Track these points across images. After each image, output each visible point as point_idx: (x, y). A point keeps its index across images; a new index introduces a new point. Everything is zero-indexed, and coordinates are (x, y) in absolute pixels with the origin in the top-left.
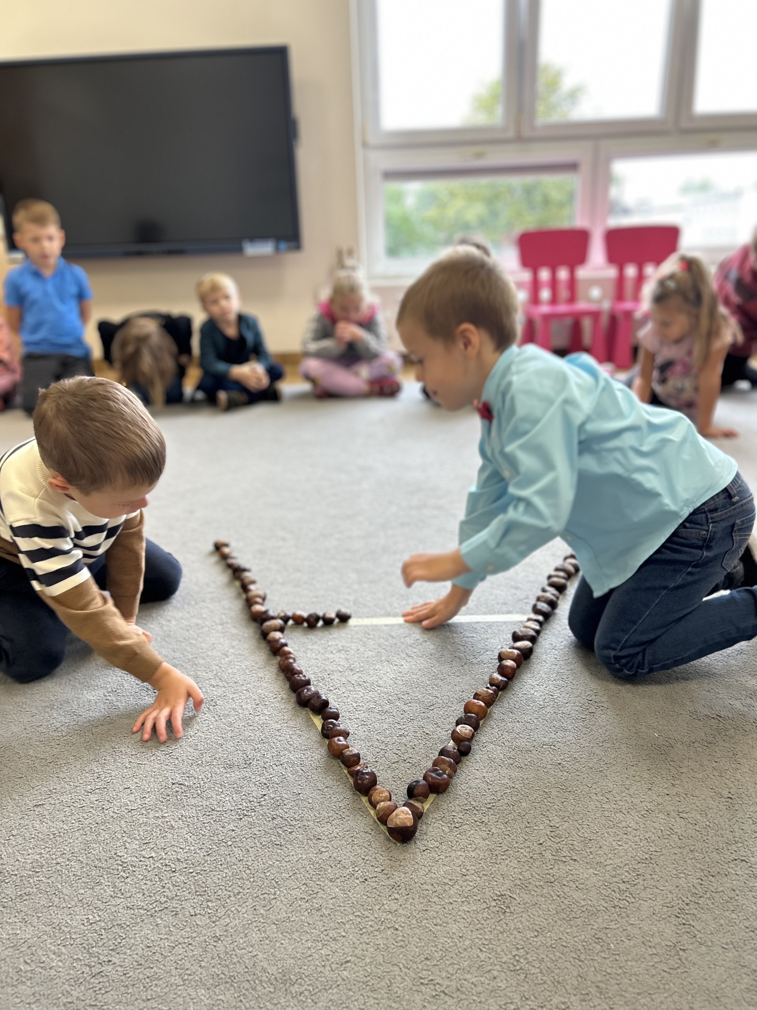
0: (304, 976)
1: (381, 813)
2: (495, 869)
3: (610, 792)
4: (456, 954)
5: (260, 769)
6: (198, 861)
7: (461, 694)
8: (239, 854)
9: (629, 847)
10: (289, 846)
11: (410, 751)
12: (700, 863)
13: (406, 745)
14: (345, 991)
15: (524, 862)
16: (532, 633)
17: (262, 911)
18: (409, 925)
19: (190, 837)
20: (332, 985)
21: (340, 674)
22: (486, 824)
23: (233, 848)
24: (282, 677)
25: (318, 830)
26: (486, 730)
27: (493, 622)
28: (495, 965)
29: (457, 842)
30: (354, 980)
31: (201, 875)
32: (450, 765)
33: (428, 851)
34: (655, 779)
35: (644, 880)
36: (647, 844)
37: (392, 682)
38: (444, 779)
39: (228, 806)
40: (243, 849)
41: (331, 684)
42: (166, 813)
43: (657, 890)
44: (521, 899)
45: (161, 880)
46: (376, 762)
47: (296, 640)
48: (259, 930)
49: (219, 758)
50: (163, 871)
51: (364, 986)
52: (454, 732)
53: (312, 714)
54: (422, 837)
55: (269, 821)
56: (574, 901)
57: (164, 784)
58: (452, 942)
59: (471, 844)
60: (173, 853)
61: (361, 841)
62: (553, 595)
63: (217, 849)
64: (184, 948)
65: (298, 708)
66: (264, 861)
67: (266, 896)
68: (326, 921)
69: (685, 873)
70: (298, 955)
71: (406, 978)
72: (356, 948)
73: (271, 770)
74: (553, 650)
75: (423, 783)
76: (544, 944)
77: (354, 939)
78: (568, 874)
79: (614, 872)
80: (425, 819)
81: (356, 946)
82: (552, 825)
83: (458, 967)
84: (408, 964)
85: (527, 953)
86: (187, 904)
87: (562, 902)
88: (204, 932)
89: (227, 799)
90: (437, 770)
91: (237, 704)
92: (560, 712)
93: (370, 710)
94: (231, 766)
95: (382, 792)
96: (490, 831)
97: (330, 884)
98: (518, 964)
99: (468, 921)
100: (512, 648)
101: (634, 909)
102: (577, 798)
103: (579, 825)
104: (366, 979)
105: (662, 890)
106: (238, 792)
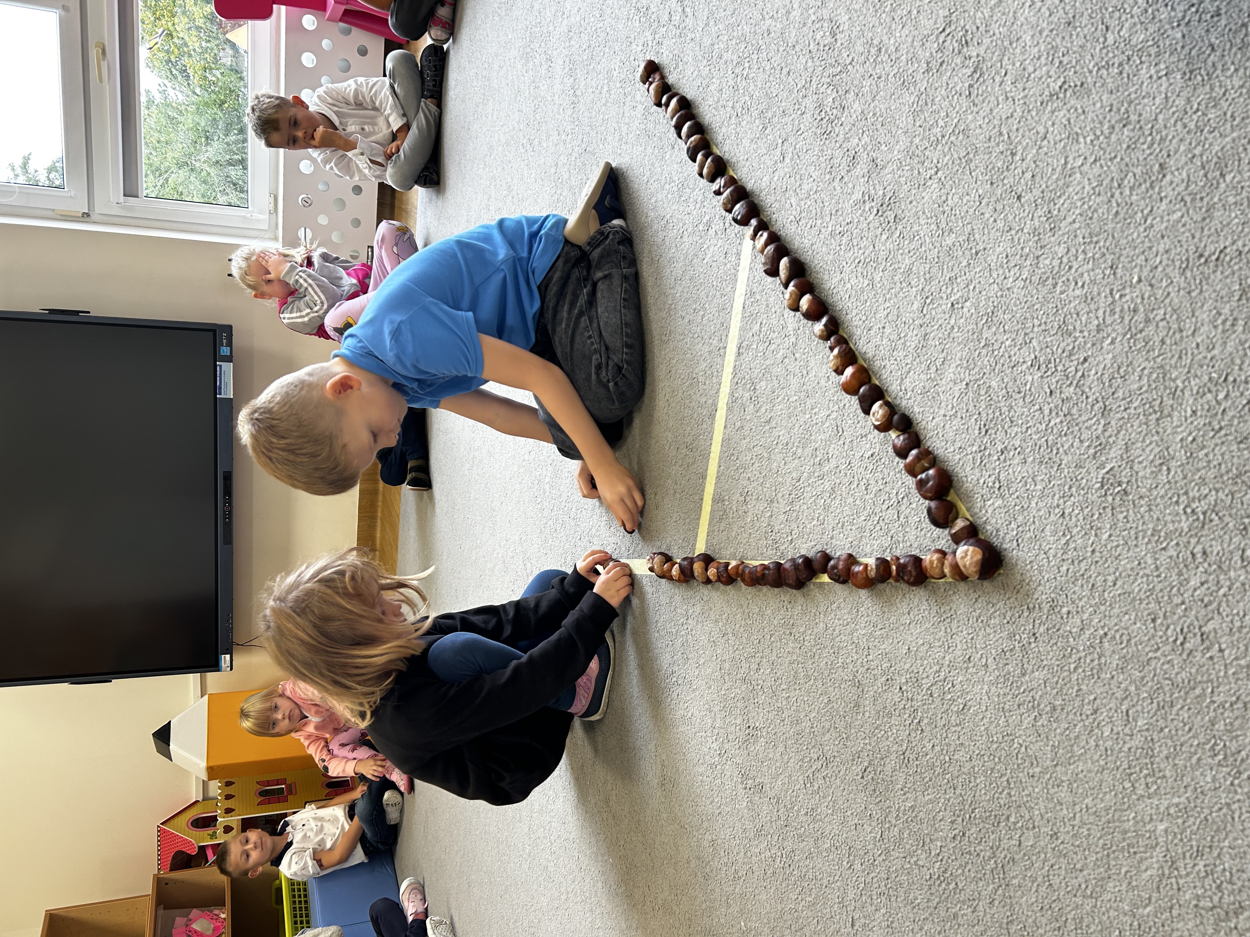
0: (1128, 771)
1: (957, 577)
2: (1066, 471)
3: (1007, 256)
4: (1159, 582)
5: (868, 675)
6: (959, 803)
7: (830, 383)
8: (963, 756)
9: (1089, 275)
10: (969, 696)
11: (887, 489)
12: (1140, 185)
13: (881, 490)
14: (1162, 734)
16: (771, 248)
17: (1037, 770)
18: (1105, 616)
19: (928, 794)
20: (1150, 747)
21: (774, 518)
22: (1006, 448)
23: (954, 758)
24: (765, 589)
25: (958, 653)
26: (885, 377)
27: (748, 285)
28: (1189, 542)
30: (1152, 718)
31: (976, 809)
32: (918, 458)
33: (1020, 540)
34: (1006, 181)
36: (1092, 246)
37: (796, 461)
38: (934, 477)
39: (904, 735)
40: (959, 748)
42: (894, 804)
43: (1160, 269)
44: (1114, 460)
45: (969, 853)
46: (892, 537)
47: (722, 545)
48: (1058, 786)
49: (845, 712)
51: (1163, 712)
52: (877, 427)
54: (1001, 537)
55: (933, 701)
56: (1138, 392)
57: (860, 787)
58: (1142, 577)
59: (1026, 482)
60: (942, 823)
61: (985, 612)
62: (726, 186)
63: (950, 775)
64: (1054, 875)
65: (805, 590)
66: (979, 734)
67: (1020, 756)
68: (1070, 708)
69: (1148, 215)
70: (1102, 762)
71: (1169, 658)
72: (1113, 694)
73: (872, 663)
74: (800, 223)
75: (933, 504)
76: (1182, 465)
77: (1102, 690)
78: (1100, 379)
79: (1117, 316)
80: (980, 522)
81: (1110, 692)
82: (1029, 363)
83: (1175, 589)
84: (1153, 646)
85: (1186, 493)
86: (1005, 843)
87: (1135, 409)
88: (1042, 843)
89: (895, 731)
90: (921, 480)
91: (785, 656)
92: (884, 263)
93: (826, 508)
94: (857, 705)
95: (931, 562)
96: (1016, 449)
97: (1027, 678)
98: (1197, 514)
99: (1121, 542)
100: (786, 286)
101: (1175, 317)
102: (1004, 308)
103: (1040, 325)
104: (1155, 705)
105: (1161, 262)
106: (890, 715)
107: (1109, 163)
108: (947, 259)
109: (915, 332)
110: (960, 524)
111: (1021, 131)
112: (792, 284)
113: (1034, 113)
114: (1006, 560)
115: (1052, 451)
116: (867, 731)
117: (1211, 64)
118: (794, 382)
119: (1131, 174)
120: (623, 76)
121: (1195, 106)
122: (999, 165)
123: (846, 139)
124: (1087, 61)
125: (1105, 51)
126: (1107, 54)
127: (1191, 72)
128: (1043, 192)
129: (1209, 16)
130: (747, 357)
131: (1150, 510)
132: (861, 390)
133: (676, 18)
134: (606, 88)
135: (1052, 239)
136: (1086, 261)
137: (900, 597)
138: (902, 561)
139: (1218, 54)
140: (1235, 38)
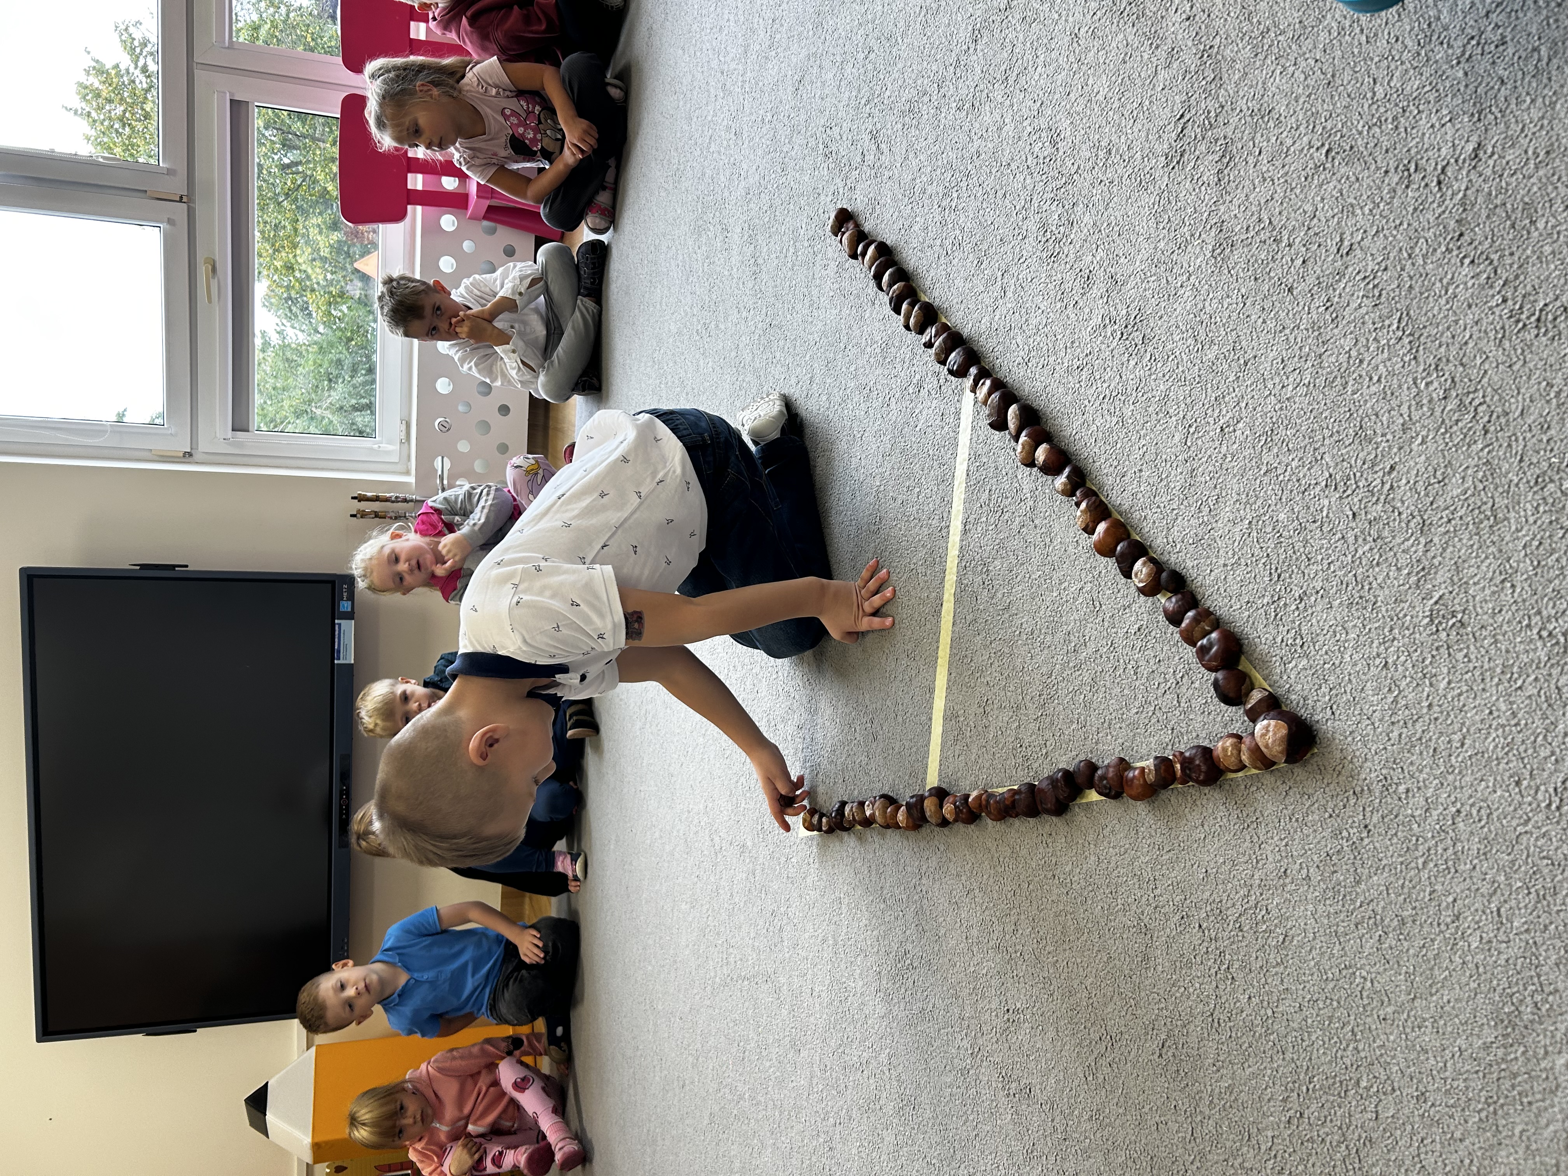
0: (1508, 991)
1: (1259, 764)
2: (1384, 609)
3: (1283, 361)
4: (1519, 732)
5: (1157, 916)
7: (1080, 548)
9: (1385, 366)
10: (1290, 923)
11: (1162, 669)
12: (1435, 250)
13: (1153, 671)
14: (1546, 935)
15: (1381, 556)
16: (995, 396)
17: (1390, 1010)
18: (1455, 788)
20: (1533, 954)
21: (1022, 728)
22: (1305, 593)
24: (1017, 822)
25: (1270, 867)
26: (1147, 530)
27: (971, 448)
28: (1550, 675)
29: (1326, 653)
30: (1531, 914)
32: (1196, 620)
33: (1335, 707)
34: (1272, 274)
35: (1448, 361)
36: (1385, 331)
37: (1046, 652)
38: (1219, 640)
39: (1209, 989)
41: (1037, 749)
42: (1205, 1087)
43: (1471, 344)
44: (1443, 586)
45: (1311, 1140)
46: (1172, 729)
47: (959, 774)
48: (1420, 1028)
49: (1131, 970)
50: (1297, 1131)
51: (1545, 903)
52: (1142, 591)
53: (1082, 798)
55: (1243, 937)
56: (1462, 497)
57: (1158, 1071)
58: (1496, 729)
59: (1335, 632)
60: (1272, 1104)
61: (1299, 807)
62: (937, 335)
63: (1275, 1035)
64: (1426, 1153)
65: (1068, 816)
66: (1307, 972)
67: (1365, 994)
68: (1424, 917)
69: (1448, 284)
70: (1473, 985)
71: (1544, 830)
72: (1478, 889)
74: (1030, 364)
75: (1220, 675)
76: (1529, 577)
77: (1462, 886)
78: (1414, 489)
79: (1425, 409)
80: (1280, 692)
81: (1473, 888)
82: (1324, 483)
83: (1541, 737)
84: (1521, 817)
85: (1539, 613)
86: (1357, 1117)
87: (1461, 518)
88: (1406, 1111)
89: (1197, 985)
90: (1202, 646)
91: (1049, 907)
92: (1134, 395)
93: (1088, 705)
94: (1146, 958)
95: (1225, 750)
96: (1318, 592)
97: (1363, 886)
98: (1555, 637)
99: (1465, 688)
100: (1016, 438)
101: (1496, 397)
102: (1286, 422)
103: (1331, 436)
104: (1533, 896)
105: (1471, 337)
106: (1189, 965)
107: (1395, 232)
108: (1211, 376)
109: (1179, 470)
110: (1256, 696)
111: (1285, 213)
112: (1024, 434)
113: (1298, 191)
114: (1320, 735)
115: (1363, 587)
116: (1161, 992)
117: (1503, 99)
118: (1036, 556)
119: (1422, 240)
120: (811, 233)
121: (1489, 151)
122: (1263, 257)
123: (1078, 259)
124: (1356, 123)
125: (1375, 106)
126: (1377, 110)
127: (1480, 113)
128: (1318, 278)
129: (1493, 47)
130: (976, 533)
131: (1496, 642)
132: (1119, 548)
133: (870, 158)
134: (792, 250)
135: (1336, 331)
136: (1380, 349)
137: (1189, 805)
138: (1187, 754)
139: (1509, 87)
140: (1526, 66)
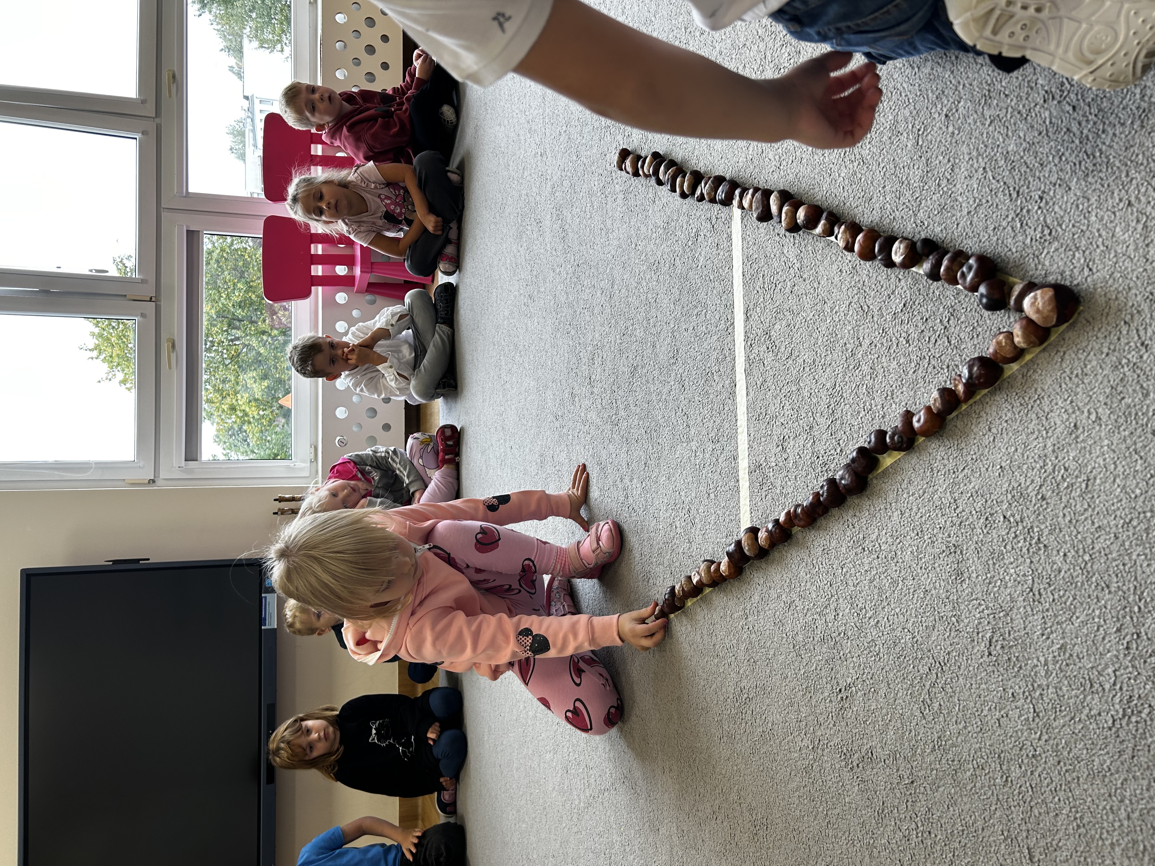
1: (1033, 338)
2: (1117, 162)
5: (963, 531)
6: (1120, 600)
8: (1105, 540)
10: (1090, 467)
11: (930, 325)
13: (923, 331)
15: (1104, 123)
16: (758, 198)
19: (1077, 618)
21: (817, 443)
22: (1044, 192)
23: (1095, 550)
25: (1060, 429)
29: (1073, 226)
31: (1142, 593)
32: (951, 262)
37: (828, 370)
38: (976, 262)
40: (1097, 535)
41: (832, 452)
42: (1038, 660)
46: (948, 367)
49: (947, 591)
50: (1137, 653)
52: (904, 267)
53: (878, 469)
54: (1068, 277)
55: (1047, 503)
57: (990, 669)
61: (1076, 363)
62: (706, 184)
63: (1097, 575)
66: (1115, 501)
73: (963, 514)
74: (782, 167)
75: (983, 291)
80: (1038, 278)
82: (1042, 101)
89: (1012, 571)
91: (863, 578)
93: (870, 391)
95: (997, 348)
96: (1055, 185)
100: (779, 218)
106: (1001, 557)
109: (916, 167)
110: (1018, 287)
112: (785, 208)
118: (808, 302)
130: (756, 315)
132: (876, 248)
